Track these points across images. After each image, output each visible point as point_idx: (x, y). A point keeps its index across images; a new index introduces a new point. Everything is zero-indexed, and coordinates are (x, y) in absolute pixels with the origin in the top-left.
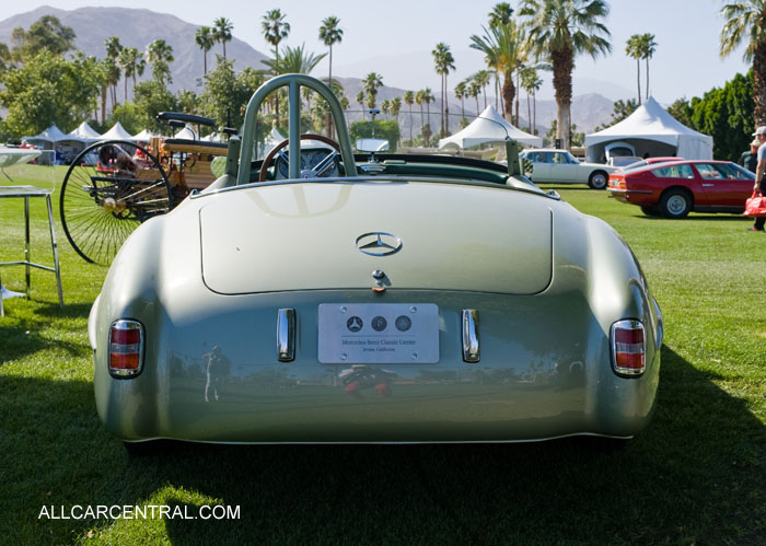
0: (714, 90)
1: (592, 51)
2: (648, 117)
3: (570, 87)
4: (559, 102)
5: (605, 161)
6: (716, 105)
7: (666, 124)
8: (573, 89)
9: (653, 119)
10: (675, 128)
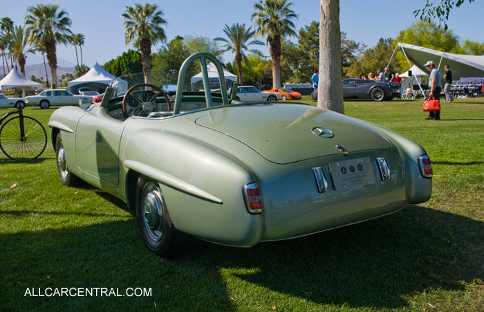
0: (113, 60)
1: (64, 42)
2: (96, 72)
3: (56, 59)
4: (51, 66)
5: (79, 94)
6: (115, 66)
7: (106, 75)
8: (57, 60)
9: (99, 74)
10: (110, 77)
